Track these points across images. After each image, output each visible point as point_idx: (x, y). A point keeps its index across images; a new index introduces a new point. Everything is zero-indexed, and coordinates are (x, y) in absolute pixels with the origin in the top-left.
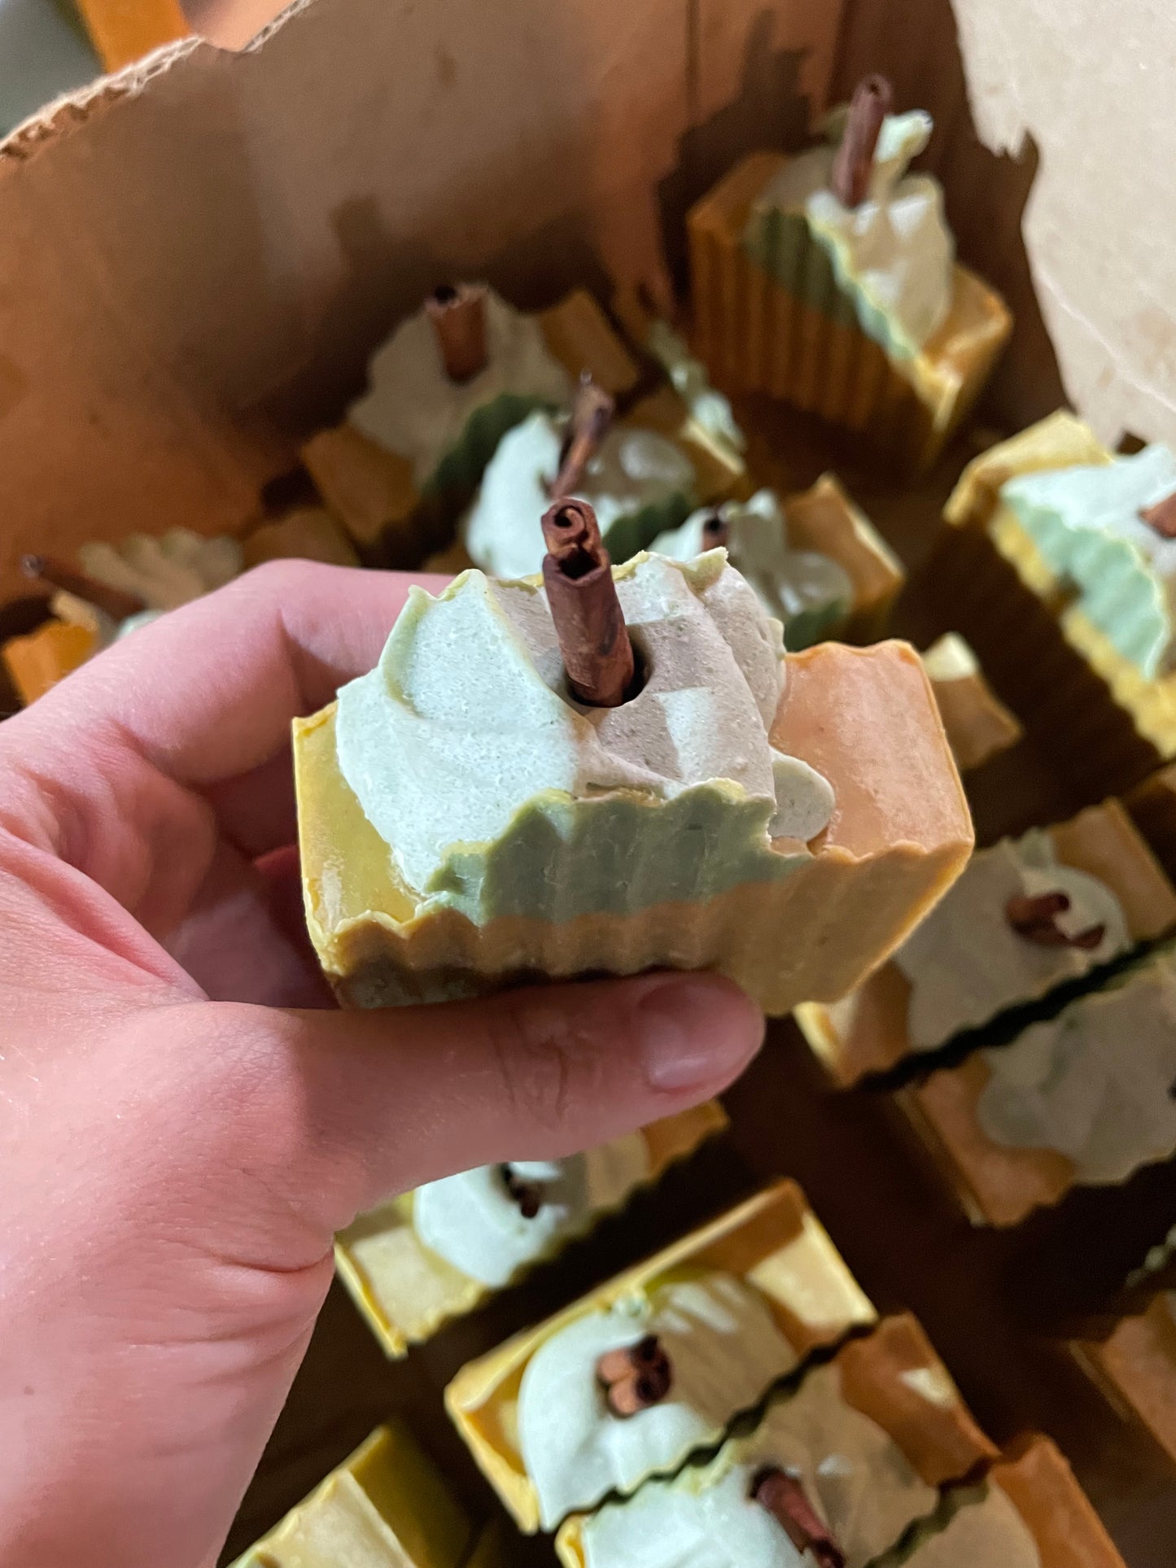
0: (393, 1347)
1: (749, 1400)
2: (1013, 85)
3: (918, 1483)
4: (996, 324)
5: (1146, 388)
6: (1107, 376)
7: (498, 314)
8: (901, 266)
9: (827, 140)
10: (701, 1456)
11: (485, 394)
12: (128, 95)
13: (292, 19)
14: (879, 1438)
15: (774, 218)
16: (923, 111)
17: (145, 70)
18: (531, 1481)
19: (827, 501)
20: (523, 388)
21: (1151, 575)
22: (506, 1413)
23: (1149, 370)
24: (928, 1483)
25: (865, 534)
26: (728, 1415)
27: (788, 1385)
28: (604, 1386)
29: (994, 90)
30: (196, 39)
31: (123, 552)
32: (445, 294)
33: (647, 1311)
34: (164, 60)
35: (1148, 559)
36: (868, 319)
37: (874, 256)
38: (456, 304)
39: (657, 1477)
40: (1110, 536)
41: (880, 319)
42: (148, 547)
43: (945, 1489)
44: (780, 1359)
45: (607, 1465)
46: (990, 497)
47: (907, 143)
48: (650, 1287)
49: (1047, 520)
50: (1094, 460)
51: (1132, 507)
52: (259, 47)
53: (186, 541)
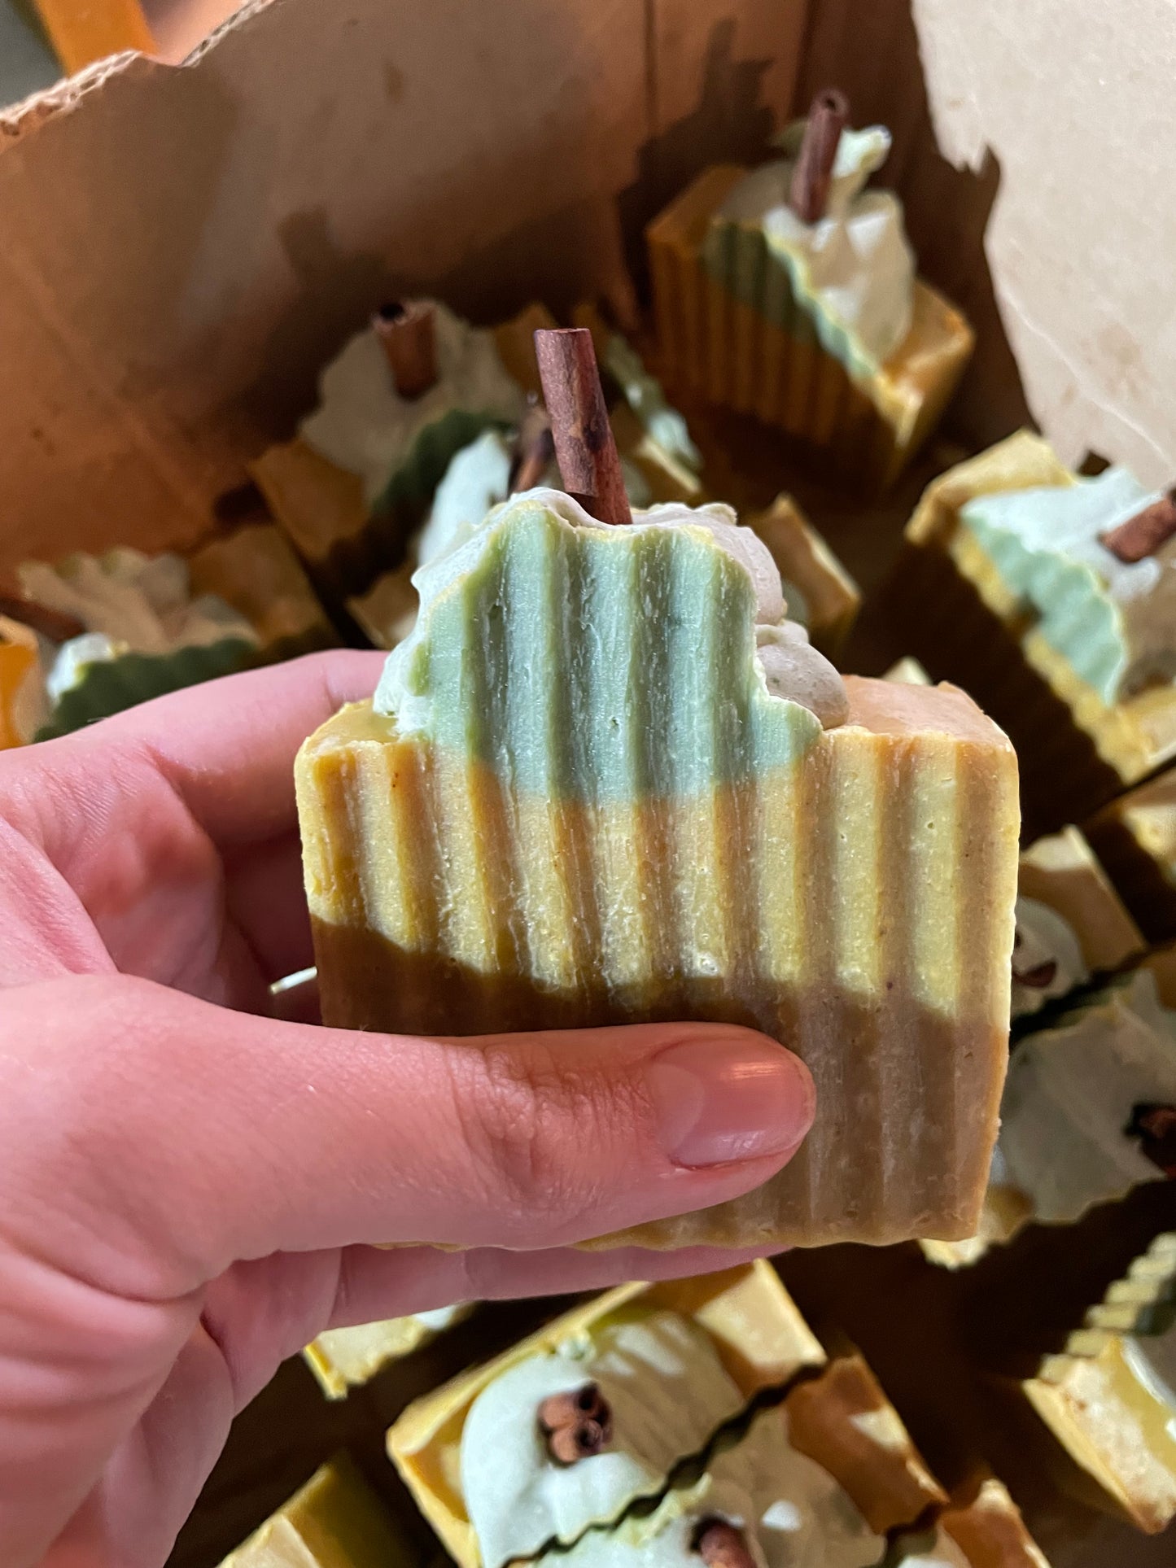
0: (333, 1389)
1: (695, 1446)
2: (973, 98)
3: (866, 1530)
4: (958, 341)
5: (1109, 407)
6: (1069, 395)
7: (449, 329)
8: (861, 282)
9: (784, 154)
10: (641, 1507)
11: (435, 412)
12: (62, 109)
13: (231, 32)
14: (827, 1484)
15: (731, 234)
16: (881, 127)
17: (78, 85)
18: (471, 1527)
19: (785, 522)
20: (475, 405)
21: (1109, 600)
22: (448, 1455)
23: (1112, 390)
24: (875, 1532)
25: (822, 554)
26: (671, 1464)
27: (735, 1428)
28: (545, 1432)
29: (955, 104)
30: (132, 54)
31: (65, 572)
32: (392, 311)
33: (592, 1353)
34: (99, 74)
35: (1106, 584)
36: (828, 337)
37: (832, 272)
38: (402, 322)
39: (599, 1527)
40: (1069, 560)
41: (840, 336)
42: (89, 565)
43: (894, 1535)
44: (726, 1402)
45: (548, 1512)
46: (950, 518)
47: (866, 158)
48: (595, 1329)
49: (1006, 543)
50: (1055, 481)
51: (1090, 531)
52: (197, 60)
53: (129, 560)
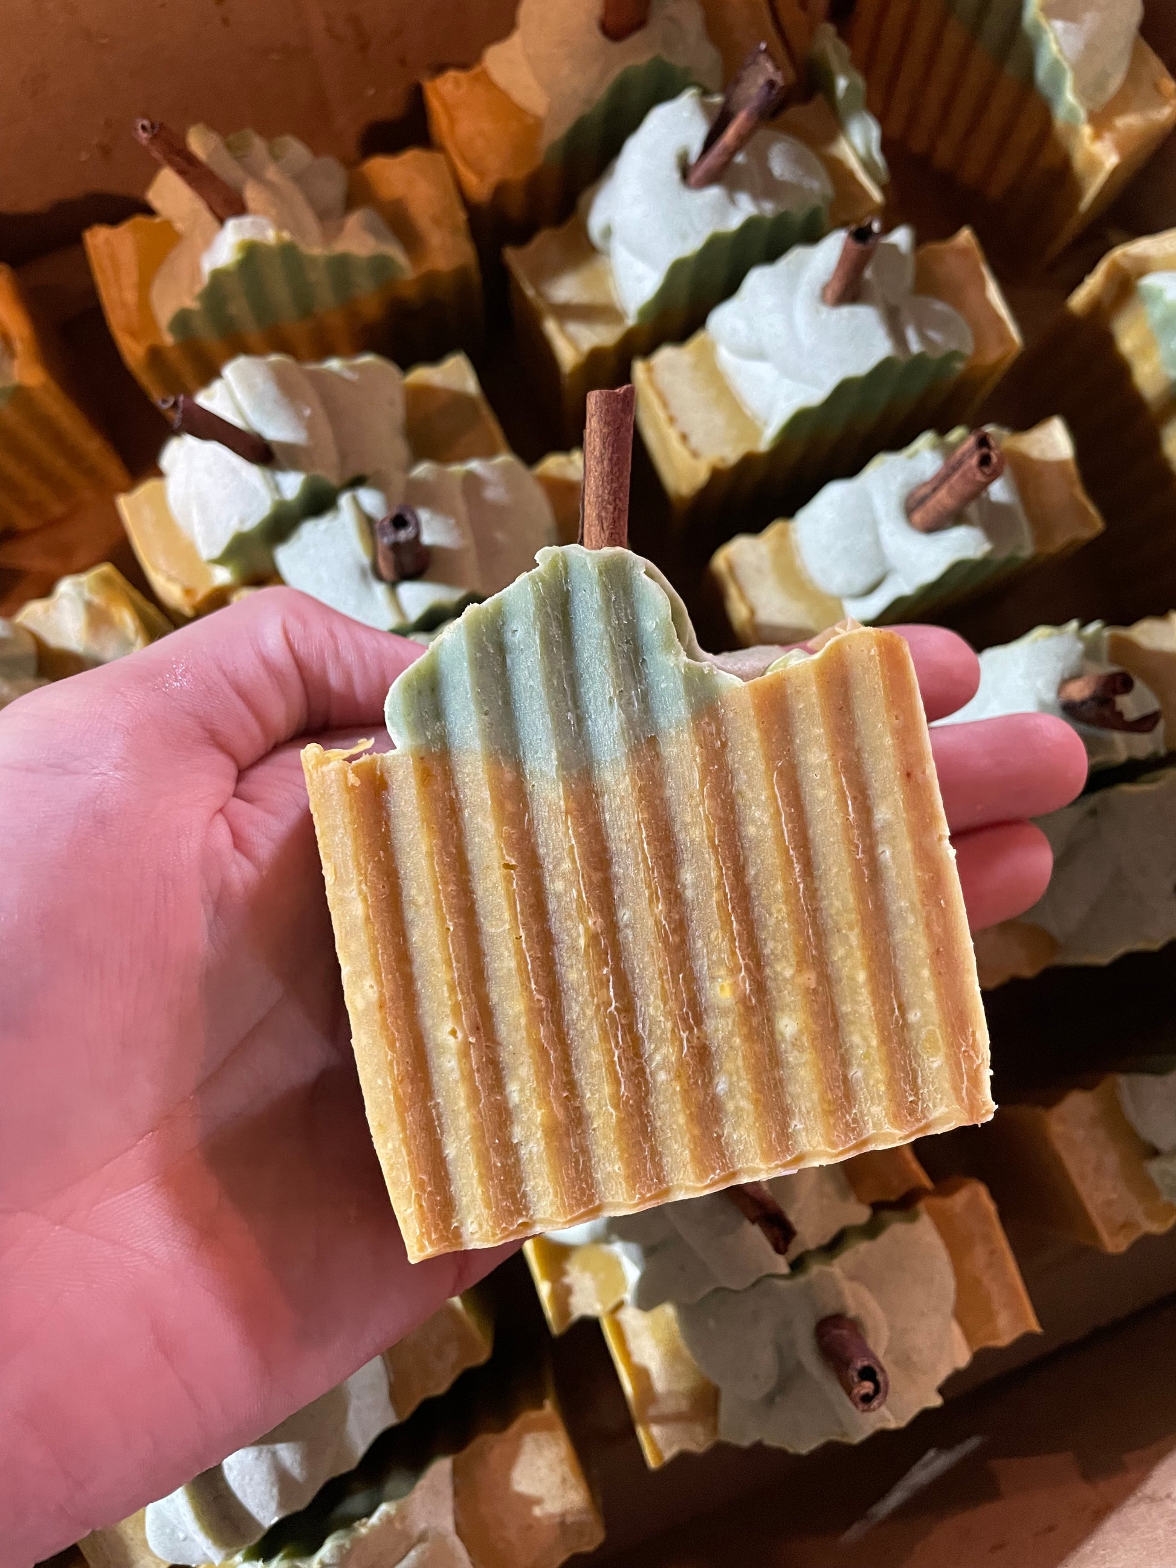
3: (853, 1199)
4: (1166, 108)
8: (1092, 18)
19: (964, 252)
24: (860, 1200)
25: (993, 293)
43: (877, 1207)
46: (1123, 289)
53: (296, 150)
